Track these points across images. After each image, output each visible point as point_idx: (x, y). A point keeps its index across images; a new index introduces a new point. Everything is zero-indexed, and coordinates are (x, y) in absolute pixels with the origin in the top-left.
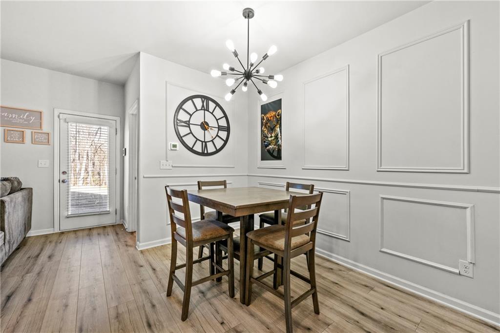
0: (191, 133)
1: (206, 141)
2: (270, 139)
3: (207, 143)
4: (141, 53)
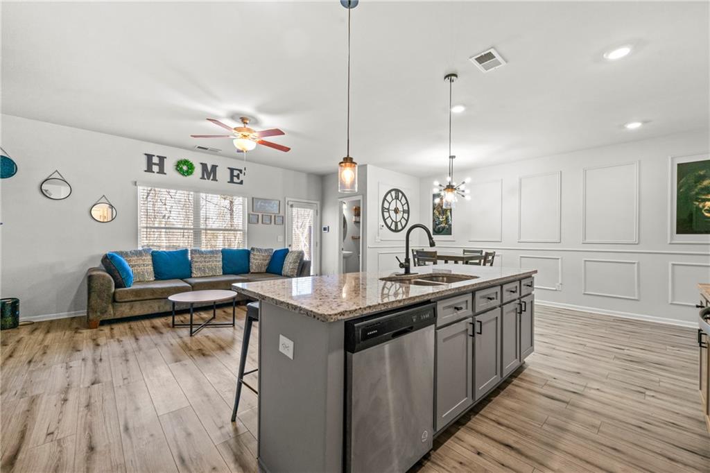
0: (390, 216)
2: (441, 220)
3: (398, 223)
4: (368, 166)
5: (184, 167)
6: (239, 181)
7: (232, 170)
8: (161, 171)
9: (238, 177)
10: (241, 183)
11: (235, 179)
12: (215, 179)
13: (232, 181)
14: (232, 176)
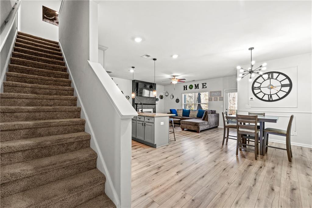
0: (261, 91)
1: (271, 94)
3: (272, 95)
5: (191, 87)
6: (205, 87)
7: (203, 84)
8: (186, 89)
9: (205, 85)
10: (206, 87)
11: (204, 87)
12: (198, 88)
13: (203, 88)
14: (203, 86)
